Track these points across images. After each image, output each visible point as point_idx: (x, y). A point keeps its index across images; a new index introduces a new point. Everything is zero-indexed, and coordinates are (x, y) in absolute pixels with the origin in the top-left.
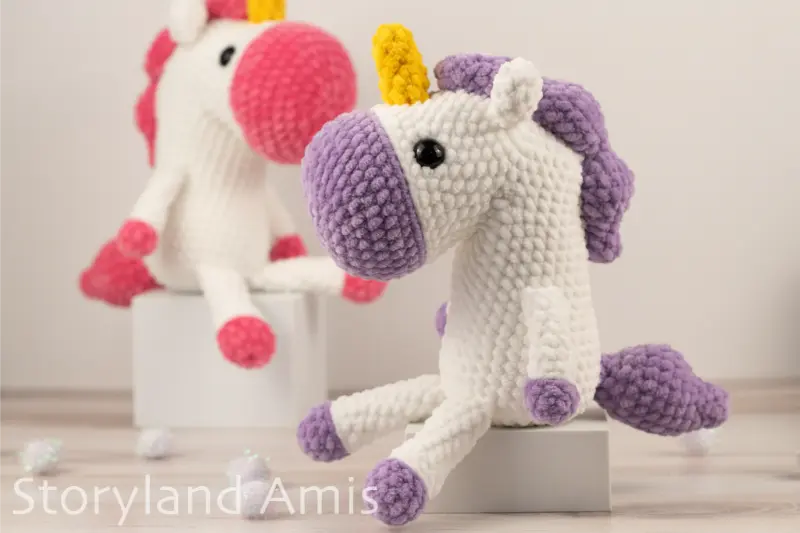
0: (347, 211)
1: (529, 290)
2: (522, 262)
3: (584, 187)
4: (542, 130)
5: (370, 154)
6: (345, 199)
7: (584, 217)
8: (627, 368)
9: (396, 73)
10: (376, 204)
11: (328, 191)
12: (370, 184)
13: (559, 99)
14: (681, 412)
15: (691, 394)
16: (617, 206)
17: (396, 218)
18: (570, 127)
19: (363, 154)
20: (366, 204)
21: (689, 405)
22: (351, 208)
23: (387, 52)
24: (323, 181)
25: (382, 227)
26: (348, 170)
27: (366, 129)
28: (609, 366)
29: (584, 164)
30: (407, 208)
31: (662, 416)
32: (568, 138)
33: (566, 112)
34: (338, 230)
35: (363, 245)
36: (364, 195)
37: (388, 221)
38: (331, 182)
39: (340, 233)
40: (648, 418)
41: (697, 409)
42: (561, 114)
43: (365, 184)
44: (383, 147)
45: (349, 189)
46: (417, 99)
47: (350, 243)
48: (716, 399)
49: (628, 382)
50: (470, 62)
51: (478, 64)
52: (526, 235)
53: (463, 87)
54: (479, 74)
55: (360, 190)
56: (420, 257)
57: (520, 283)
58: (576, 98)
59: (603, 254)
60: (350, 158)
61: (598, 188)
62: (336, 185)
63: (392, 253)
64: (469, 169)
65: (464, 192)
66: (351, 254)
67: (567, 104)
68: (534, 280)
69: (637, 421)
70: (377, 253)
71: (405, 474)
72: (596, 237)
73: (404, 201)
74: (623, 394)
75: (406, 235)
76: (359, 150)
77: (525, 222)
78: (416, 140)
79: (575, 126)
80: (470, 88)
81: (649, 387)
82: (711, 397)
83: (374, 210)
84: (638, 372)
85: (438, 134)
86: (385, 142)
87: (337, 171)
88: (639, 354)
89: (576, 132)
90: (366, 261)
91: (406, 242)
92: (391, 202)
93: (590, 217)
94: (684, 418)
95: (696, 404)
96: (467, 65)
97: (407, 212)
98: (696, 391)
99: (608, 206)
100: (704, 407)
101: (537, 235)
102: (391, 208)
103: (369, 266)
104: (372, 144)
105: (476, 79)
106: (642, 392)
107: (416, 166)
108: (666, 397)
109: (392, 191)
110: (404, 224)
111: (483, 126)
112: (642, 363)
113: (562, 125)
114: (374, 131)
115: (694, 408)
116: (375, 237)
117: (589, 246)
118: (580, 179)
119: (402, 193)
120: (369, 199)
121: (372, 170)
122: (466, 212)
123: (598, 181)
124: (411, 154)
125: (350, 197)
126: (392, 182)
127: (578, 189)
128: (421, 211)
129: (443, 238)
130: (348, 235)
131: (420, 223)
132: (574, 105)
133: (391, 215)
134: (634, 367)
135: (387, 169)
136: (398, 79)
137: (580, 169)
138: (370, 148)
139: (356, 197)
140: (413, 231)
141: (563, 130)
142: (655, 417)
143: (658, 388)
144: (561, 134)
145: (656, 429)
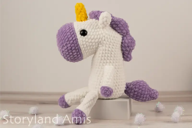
0: (64, 45)
1: (106, 66)
2: (105, 59)
3: (122, 43)
4: (112, 29)
5: (70, 32)
6: (63, 42)
7: (122, 50)
8: (132, 86)
9: (79, 14)
10: (70, 44)
11: (60, 40)
12: (69, 39)
13: (116, 22)
14: (145, 96)
15: (147, 92)
16: (130, 48)
17: (74, 47)
18: (118, 28)
19: (68, 32)
20: (68, 44)
21: (147, 95)
22: (64, 44)
23: (77, 9)
24: (59, 38)
25: (71, 49)
26: (64, 36)
27: (70, 27)
28: (128, 85)
29: (123, 38)
30: (77, 45)
31: (140, 97)
32: (118, 31)
33: (118, 25)
34: (62, 49)
35: (67, 53)
36: (67, 42)
37: (72, 48)
38: (61, 38)
39: (62, 50)
40: (137, 97)
41: (149, 95)
42: (116, 25)
43: (68, 39)
44: (73, 31)
45: (64, 40)
46: (83, 20)
47: (64, 53)
48: (154, 93)
49: (132, 89)
50: (96, 12)
51: (98, 13)
52: (106, 53)
53: (95, 18)
54: (98, 15)
55: (66, 40)
56: (81, 57)
57: (104, 64)
58: (120, 22)
59: (127, 59)
60: (65, 33)
61: (125, 43)
62: (62, 39)
63: (74, 56)
64: (92, 37)
65: (91, 42)
66: (65, 55)
67: (118, 23)
68: (107, 64)
69: (135, 98)
70: (70, 55)
71: (79, 112)
72: (125, 55)
73: (76, 43)
74: (131, 92)
75: (77, 51)
76: (67, 31)
77: (106, 50)
78: (81, 30)
79: (120, 28)
80: (96, 19)
81: (137, 90)
82: (153, 92)
83: (69, 45)
84: (134, 87)
85: (86, 28)
86: (73, 30)
87: (62, 36)
88: (135, 82)
89: (120, 30)
90: (68, 57)
91: (77, 53)
92: (73, 43)
93: (123, 50)
94: (146, 97)
95: (149, 94)
96: (95, 13)
97: (77, 46)
98: (149, 91)
99: (127, 47)
100: (151, 95)
101: (109, 53)
102: (73, 45)
103: (69, 58)
104: (70, 30)
105: (97, 16)
106: (135, 91)
107: (80, 35)
108: (141, 93)
109: (74, 41)
110: (76, 49)
111: (97, 27)
112: (135, 84)
113: (117, 28)
114: (72, 27)
115: (148, 95)
116: (70, 51)
117: (123, 57)
118: (121, 41)
119: (76, 42)
120: (68, 42)
121: (70, 36)
122: (92, 47)
123: (125, 42)
124: (79, 33)
125: (64, 42)
126: (74, 39)
127: (120, 43)
128: (80, 46)
129: (86, 53)
130: (64, 51)
131: (80, 49)
132: (120, 23)
133: (73, 46)
134: (133, 86)
135: (73, 36)
136: (80, 16)
137: (121, 39)
138: (70, 31)
139: (66, 42)
140: (79, 50)
141: (117, 29)
142: (138, 97)
143: (139, 90)
144: (117, 30)
145: (139, 100)
